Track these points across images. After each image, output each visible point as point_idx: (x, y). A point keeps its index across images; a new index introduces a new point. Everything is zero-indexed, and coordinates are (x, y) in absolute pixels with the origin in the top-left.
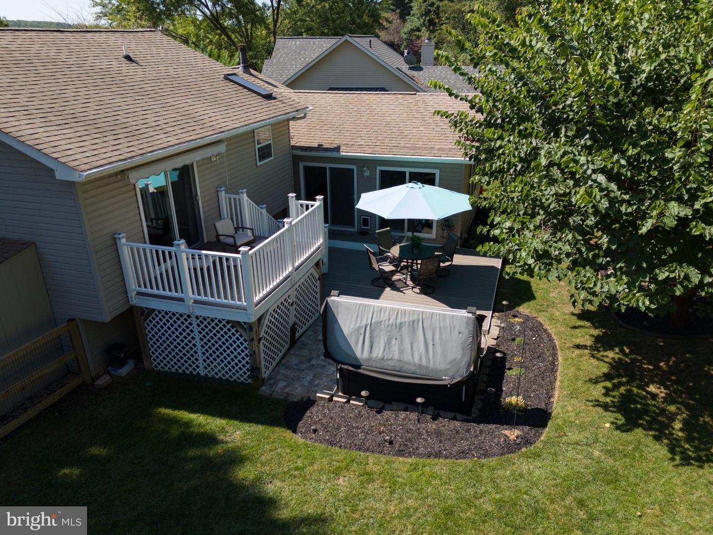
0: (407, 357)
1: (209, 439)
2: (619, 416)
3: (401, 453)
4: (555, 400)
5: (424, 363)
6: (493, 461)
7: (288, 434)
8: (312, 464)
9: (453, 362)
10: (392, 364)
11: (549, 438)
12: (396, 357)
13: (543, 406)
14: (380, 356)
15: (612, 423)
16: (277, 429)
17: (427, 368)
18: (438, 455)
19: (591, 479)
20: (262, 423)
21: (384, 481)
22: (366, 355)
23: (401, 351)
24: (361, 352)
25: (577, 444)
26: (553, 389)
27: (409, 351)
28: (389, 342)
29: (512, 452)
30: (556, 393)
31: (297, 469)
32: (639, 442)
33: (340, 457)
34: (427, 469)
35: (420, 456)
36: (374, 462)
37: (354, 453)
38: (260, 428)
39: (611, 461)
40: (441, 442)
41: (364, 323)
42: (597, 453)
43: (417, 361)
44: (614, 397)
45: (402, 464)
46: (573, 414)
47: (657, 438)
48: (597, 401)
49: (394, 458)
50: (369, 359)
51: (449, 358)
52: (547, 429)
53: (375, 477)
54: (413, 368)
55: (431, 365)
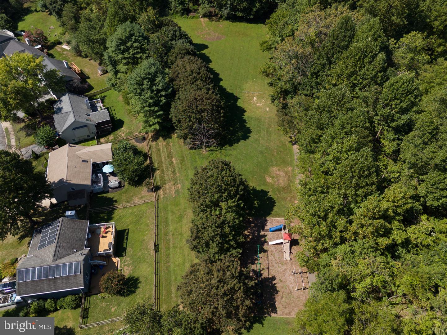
1: (103, 196)
4: (125, 184)
9: (118, 185)
11: (125, 187)
15: (128, 185)
19: (127, 189)
20: (106, 194)
23: (114, 186)
24: (111, 187)
29: (122, 189)
31: (110, 195)
35: (117, 191)
47: (131, 185)
53: (115, 194)
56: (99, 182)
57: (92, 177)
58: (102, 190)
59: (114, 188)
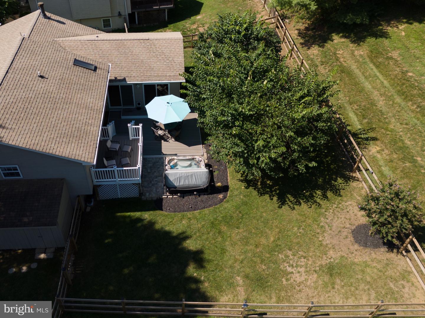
0: (190, 183)
1: (139, 220)
2: (246, 184)
3: (195, 210)
4: (229, 181)
5: (195, 183)
6: (218, 206)
7: (161, 212)
8: (173, 220)
9: (204, 182)
10: (186, 185)
11: (230, 195)
12: (187, 183)
13: (226, 185)
14: (182, 184)
15: (245, 186)
16: (157, 211)
17: (196, 185)
18: (204, 208)
19: (241, 205)
20: (152, 210)
21: (194, 219)
22: (178, 184)
23: (189, 182)
24: (176, 184)
25: (237, 195)
26: (227, 176)
27: (191, 181)
28: (185, 180)
29: (222, 202)
30: (229, 178)
31: (171, 222)
32: (251, 191)
33: (180, 215)
34: (203, 213)
35: (200, 209)
36: (189, 214)
37: (183, 213)
38: (151, 212)
39: (245, 198)
40: (204, 203)
41: (177, 177)
42: (242, 197)
43: (193, 183)
44: (244, 177)
45: (196, 212)
46: (234, 185)
47: (255, 189)
48: (240, 179)
49: (194, 212)
50: (179, 185)
51: (202, 181)
52: (229, 192)
53: (191, 219)
54: (192, 185)
55: (197, 184)
56: (127, 154)
57: (104, 133)
58: (134, 193)
59: (185, 192)
